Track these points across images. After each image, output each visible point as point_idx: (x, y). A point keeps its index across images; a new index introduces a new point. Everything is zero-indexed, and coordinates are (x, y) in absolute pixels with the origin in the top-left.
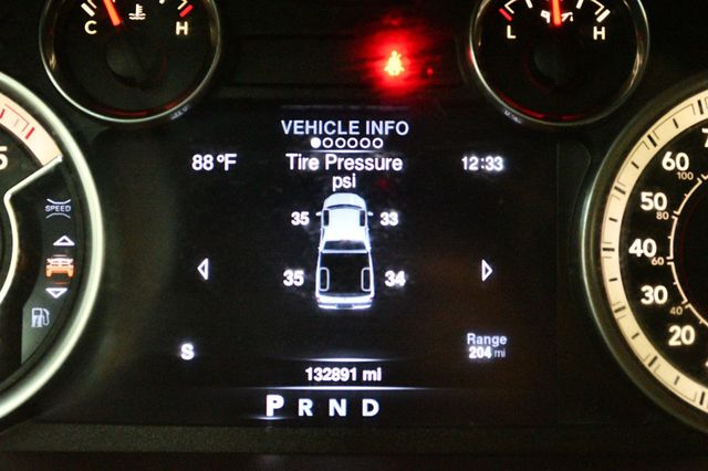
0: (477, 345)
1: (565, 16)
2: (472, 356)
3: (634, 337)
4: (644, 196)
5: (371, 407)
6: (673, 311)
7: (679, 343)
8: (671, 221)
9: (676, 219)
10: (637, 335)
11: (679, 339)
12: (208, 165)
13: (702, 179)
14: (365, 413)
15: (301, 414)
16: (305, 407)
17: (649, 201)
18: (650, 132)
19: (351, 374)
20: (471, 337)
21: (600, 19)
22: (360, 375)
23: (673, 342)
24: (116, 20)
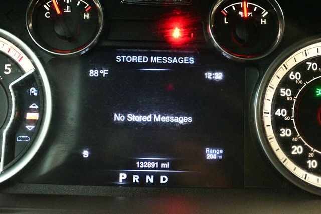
0: (210, 153)
1: (249, 14)
2: (208, 158)
3: (277, 150)
4: (282, 90)
5: (164, 179)
6: (294, 139)
7: (296, 153)
8: (293, 101)
9: (295, 100)
10: (278, 149)
11: (296, 151)
12: (96, 75)
13: (306, 83)
14: (162, 182)
15: (134, 181)
16: (136, 179)
17: (284, 92)
18: (284, 63)
19: (156, 165)
20: (207, 150)
21: (264, 16)
22: (159, 165)
23: (293, 153)
24: (58, 12)
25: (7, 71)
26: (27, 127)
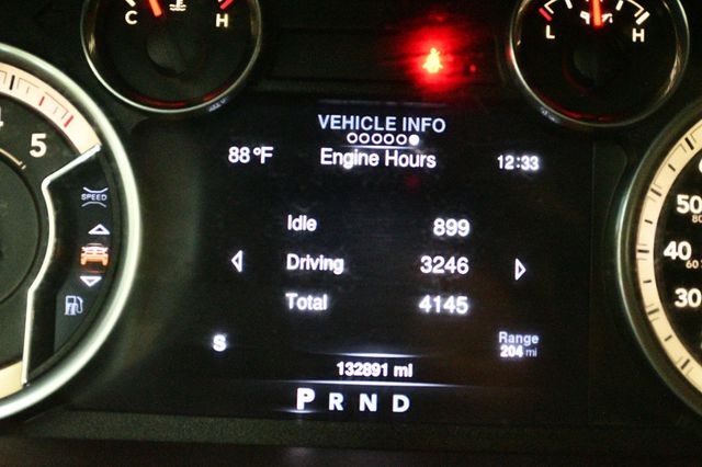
0: (508, 344)
1: (605, 17)
2: (503, 355)
3: (666, 340)
4: (681, 198)
5: (401, 404)
10: (670, 337)
12: (245, 158)
14: (396, 409)
15: (331, 408)
16: (336, 401)
17: (685, 203)
18: (687, 135)
19: (382, 370)
20: (502, 335)
21: (639, 22)
22: (391, 370)
24: (157, 11)
25: (38, 149)
26: (84, 278)
